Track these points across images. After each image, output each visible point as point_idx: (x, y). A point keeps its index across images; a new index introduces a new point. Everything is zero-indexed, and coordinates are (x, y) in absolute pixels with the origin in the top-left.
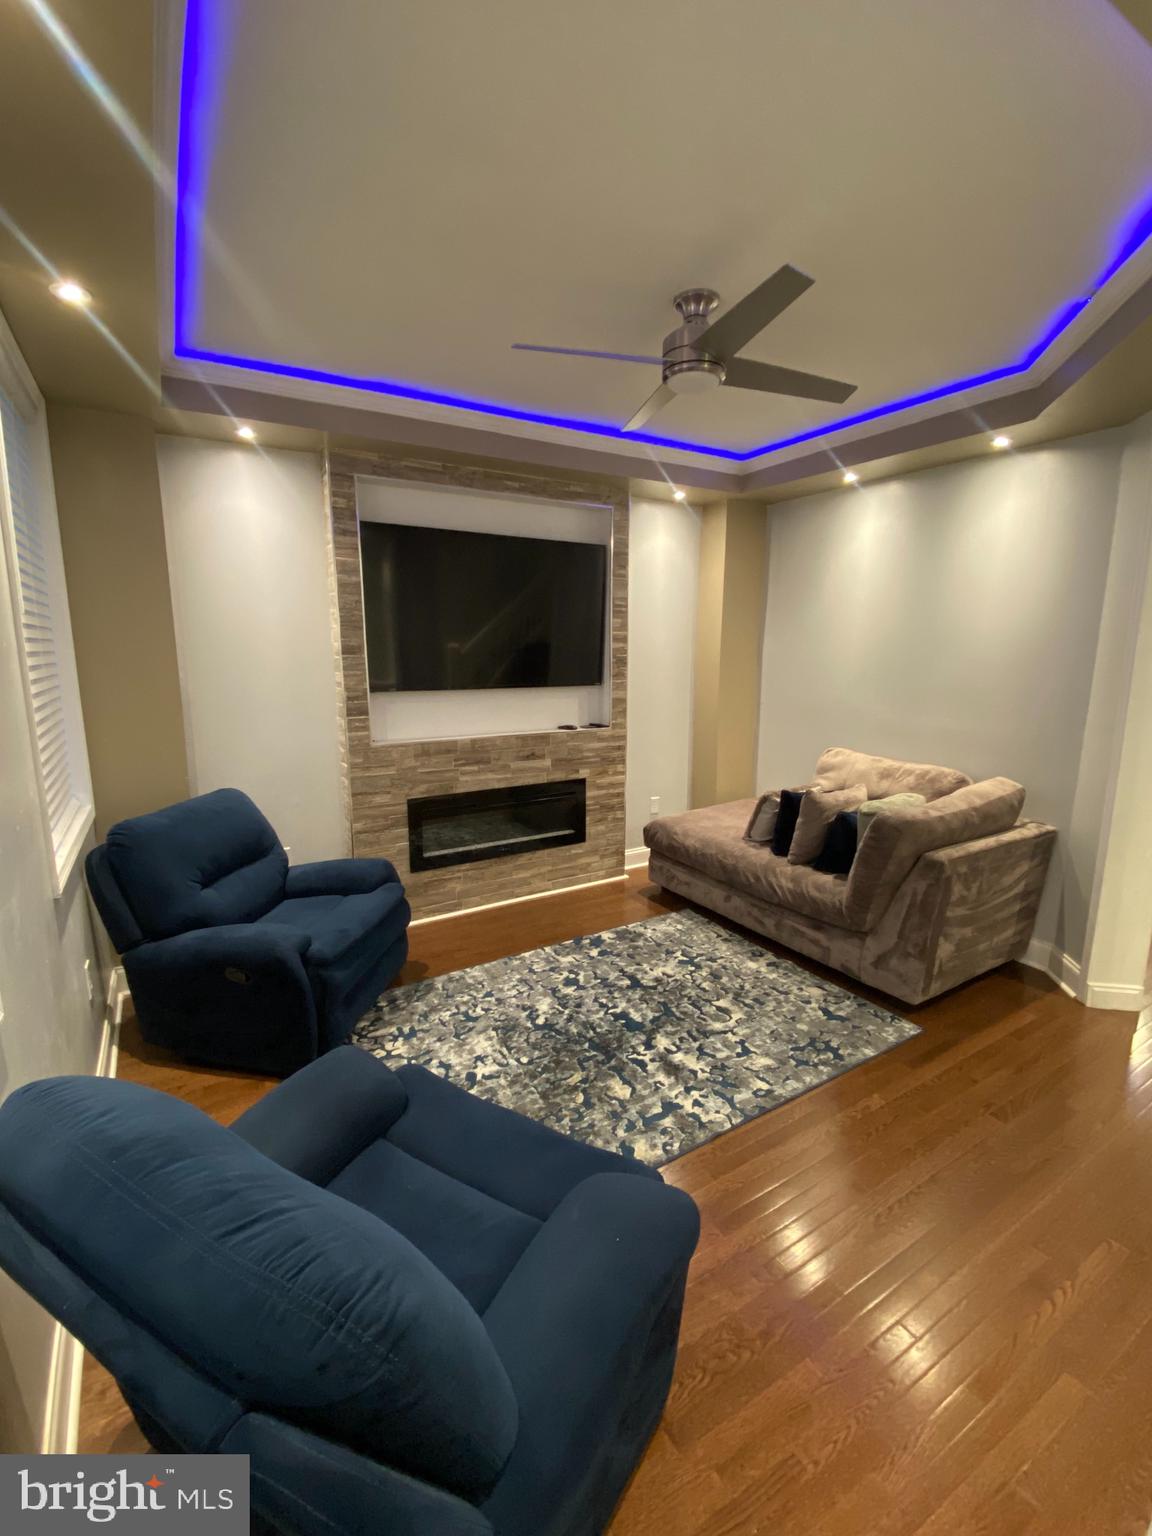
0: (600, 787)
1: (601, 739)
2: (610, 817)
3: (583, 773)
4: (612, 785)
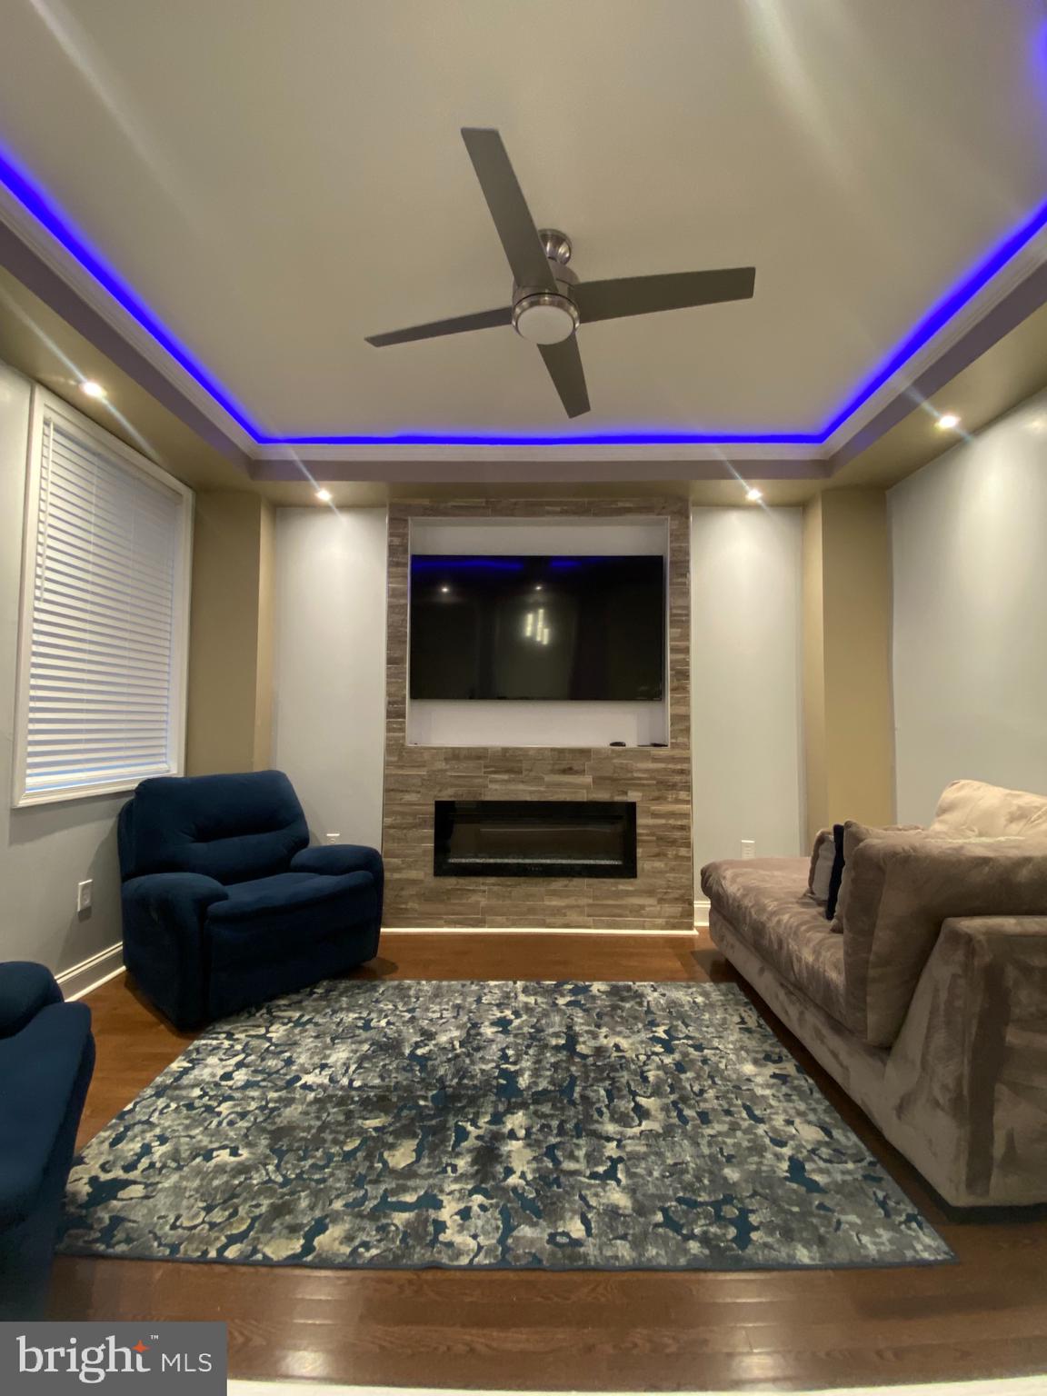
0: (655, 815)
1: (655, 760)
2: (671, 852)
3: (633, 796)
4: (672, 815)
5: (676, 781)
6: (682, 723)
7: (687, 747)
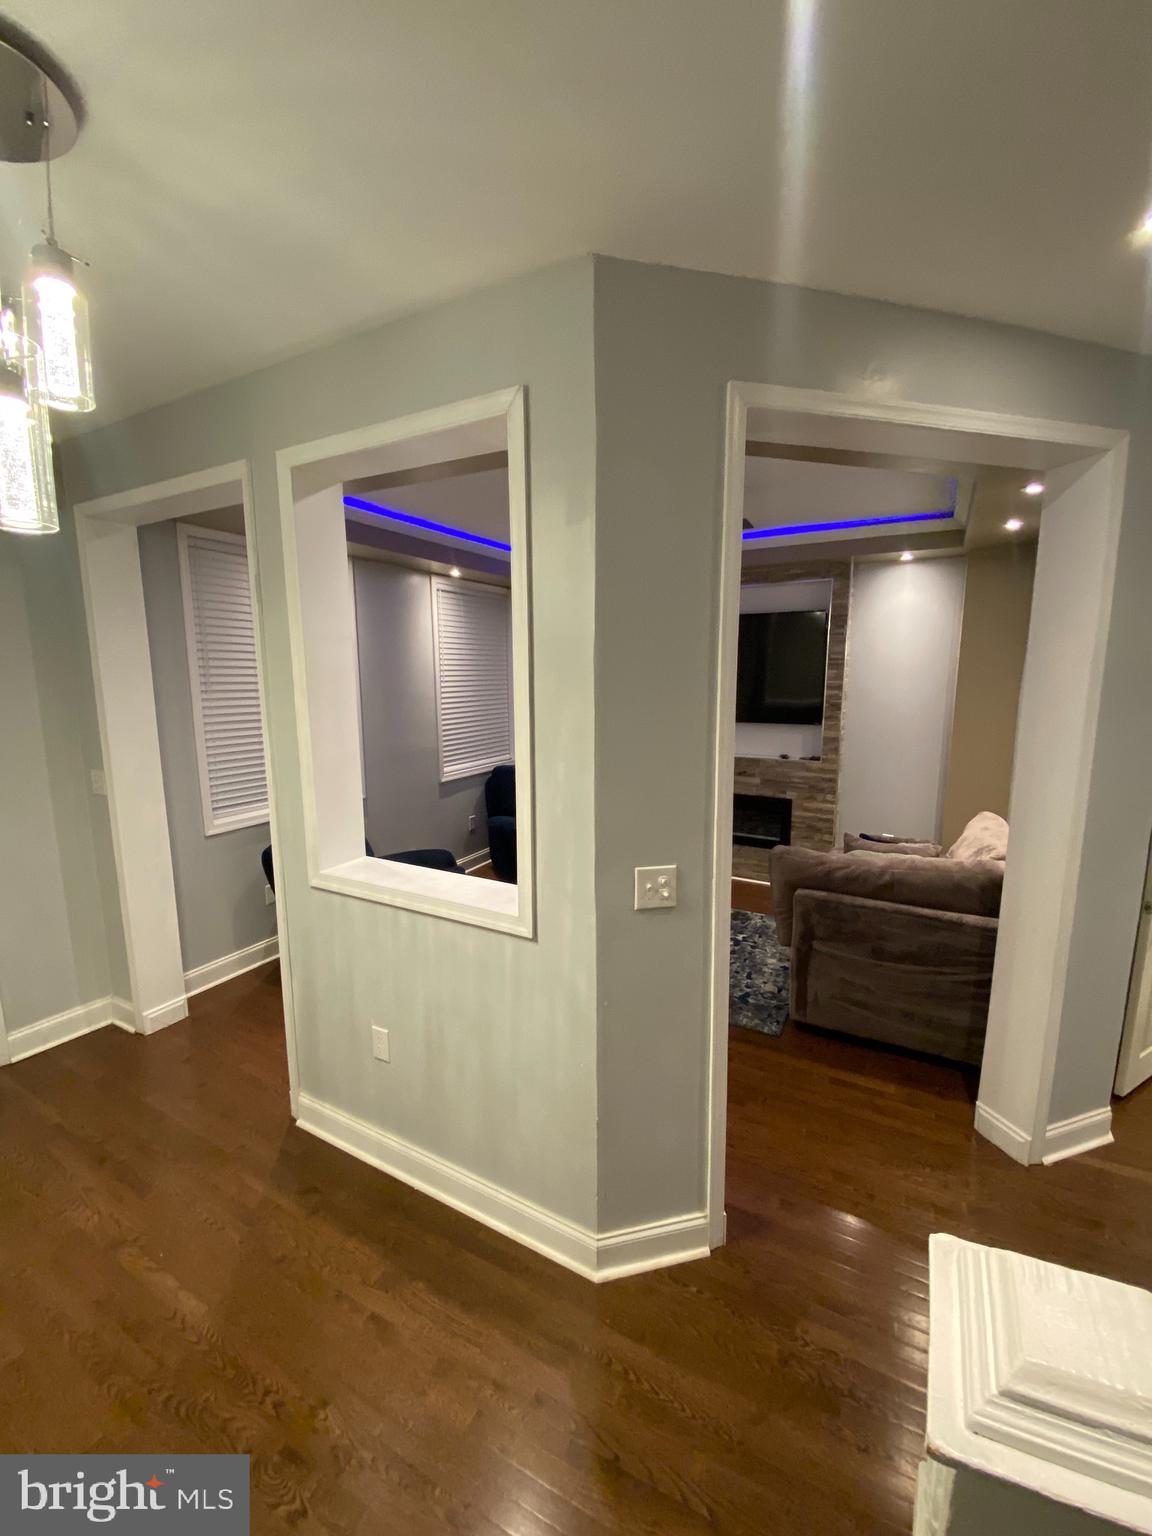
0: (806, 810)
1: (809, 770)
2: (817, 837)
3: (790, 795)
4: (820, 810)
5: (825, 784)
6: (833, 744)
7: (836, 762)
